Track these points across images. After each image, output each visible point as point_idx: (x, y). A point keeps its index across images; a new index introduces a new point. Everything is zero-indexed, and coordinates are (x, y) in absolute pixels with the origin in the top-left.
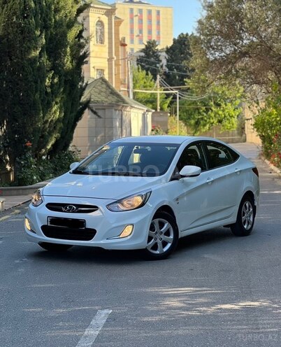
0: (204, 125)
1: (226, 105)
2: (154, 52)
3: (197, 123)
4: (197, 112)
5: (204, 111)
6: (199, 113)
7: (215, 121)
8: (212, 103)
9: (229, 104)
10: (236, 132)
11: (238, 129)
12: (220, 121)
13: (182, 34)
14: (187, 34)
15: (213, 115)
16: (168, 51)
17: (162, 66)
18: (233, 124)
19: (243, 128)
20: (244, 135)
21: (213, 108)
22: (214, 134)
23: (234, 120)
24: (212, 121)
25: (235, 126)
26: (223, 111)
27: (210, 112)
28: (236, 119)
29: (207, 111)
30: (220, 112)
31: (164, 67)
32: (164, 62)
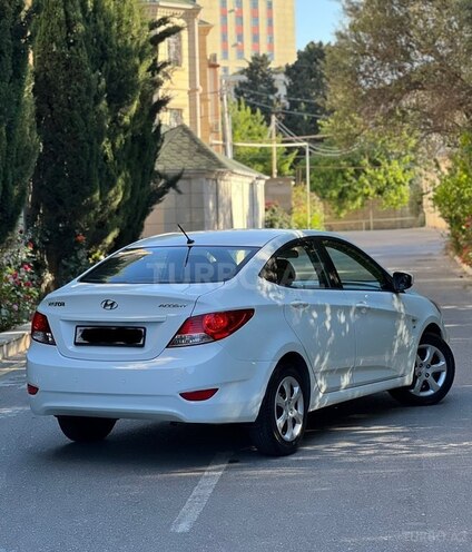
0: (354, 199)
1: (389, 163)
2: (264, 75)
3: (342, 195)
4: (340, 176)
5: (352, 175)
6: (345, 178)
7: (372, 191)
8: (366, 161)
9: (395, 163)
11: (411, 204)
12: (380, 192)
13: (312, 43)
14: (321, 44)
15: (367, 182)
16: (289, 71)
17: (278, 100)
18: (402, 196)
20: (421, 215)
21: (368, 170)
23: (405, 190)
24: (366, 191)
25: (407, 199)
26: (385, 173)
27: (362, 177)
28: (407, 187)
29: (357, 174)
30: (380, 177)
31: (283, 101)
32: (282, 91)
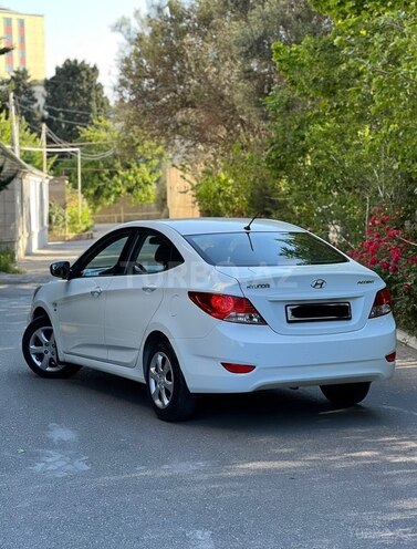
0: (108, 196)
1: (138, 166)
2: (25, 87)
3: (98, 193)
4: (96, 176)
5: (107, 176)
6: (100, 178)
7: (124, 190)
8: (118, 164)
9: (143, 166)
10: (153, 206)
11: (157, 201)
12: (130, 190)
13: (68, 60)
14: (76, 61)
15: (120, 182)
16: (47, 84)
17: (38, 108)
18: (148, 194)
19: (165, 200)
20: (165, 210)
21: (120, 172)
22: (122, 209)
23: (152, 189)
24: (118, 190)
25: (153, 197)
26: (135, 175)
27: (115, 178)
28: (154, 186)
29: (111, 175)
30: (131, 178)
31: (41, 109)
32: (41, 102)
